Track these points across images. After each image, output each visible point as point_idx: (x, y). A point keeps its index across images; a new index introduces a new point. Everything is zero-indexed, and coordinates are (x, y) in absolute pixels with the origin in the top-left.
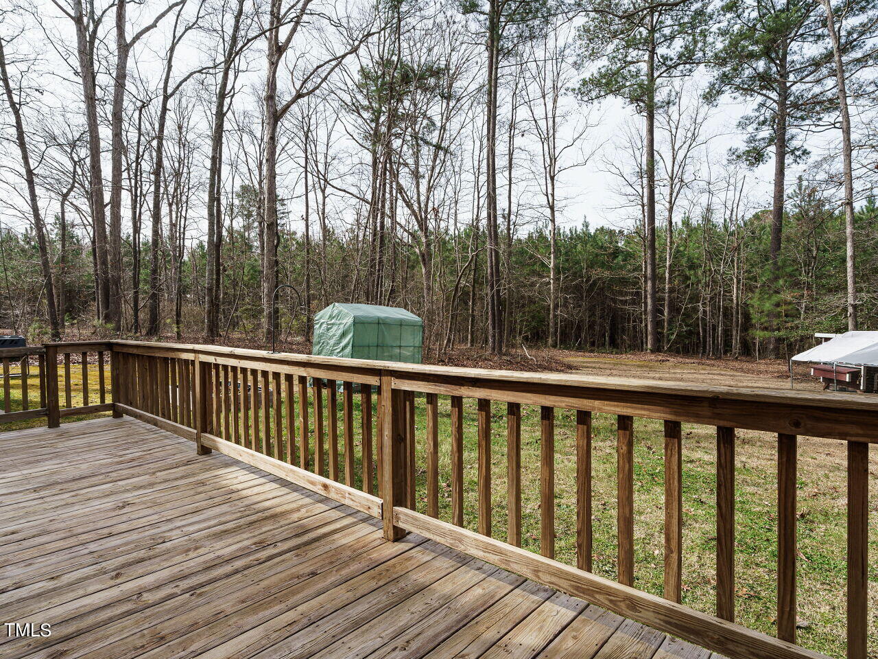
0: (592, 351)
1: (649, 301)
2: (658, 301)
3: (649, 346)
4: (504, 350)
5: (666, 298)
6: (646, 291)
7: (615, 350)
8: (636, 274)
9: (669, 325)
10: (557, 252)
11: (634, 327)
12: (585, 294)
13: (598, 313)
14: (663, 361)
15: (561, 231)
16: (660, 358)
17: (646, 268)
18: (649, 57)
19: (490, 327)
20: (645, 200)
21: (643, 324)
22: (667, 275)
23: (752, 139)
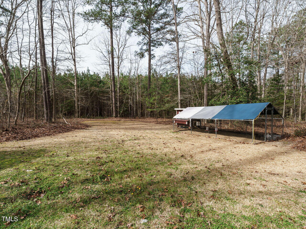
0: (93, 118)
1: (113, 99)
2: (116, 100)
3: (114, 115)
4: (53, 120)
5: (118, 99)
6: (112, 96)
7: (102, 117)
8: (108, 90)
9: (119, 108)
10: (77, 78)
11: (108, 109)
12: (89, 97)
13: (95, 104)
14: (120, 120)
15: (78, 73)
16: (118, 119)
17: (112, 87)
18: (110, 10)
19: (45, 110)
20: (111, 63)
21: (111, 108)
22: (118, 91)
23: (141, 49)
